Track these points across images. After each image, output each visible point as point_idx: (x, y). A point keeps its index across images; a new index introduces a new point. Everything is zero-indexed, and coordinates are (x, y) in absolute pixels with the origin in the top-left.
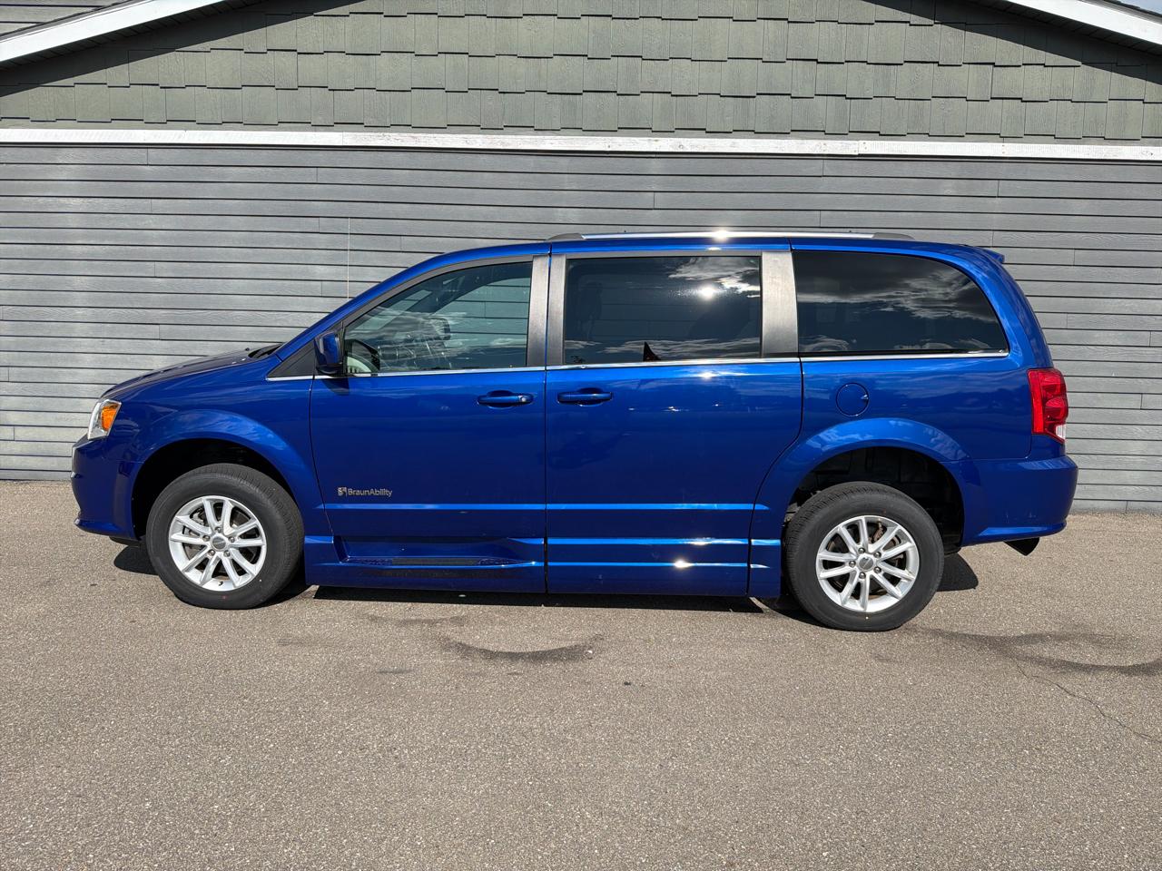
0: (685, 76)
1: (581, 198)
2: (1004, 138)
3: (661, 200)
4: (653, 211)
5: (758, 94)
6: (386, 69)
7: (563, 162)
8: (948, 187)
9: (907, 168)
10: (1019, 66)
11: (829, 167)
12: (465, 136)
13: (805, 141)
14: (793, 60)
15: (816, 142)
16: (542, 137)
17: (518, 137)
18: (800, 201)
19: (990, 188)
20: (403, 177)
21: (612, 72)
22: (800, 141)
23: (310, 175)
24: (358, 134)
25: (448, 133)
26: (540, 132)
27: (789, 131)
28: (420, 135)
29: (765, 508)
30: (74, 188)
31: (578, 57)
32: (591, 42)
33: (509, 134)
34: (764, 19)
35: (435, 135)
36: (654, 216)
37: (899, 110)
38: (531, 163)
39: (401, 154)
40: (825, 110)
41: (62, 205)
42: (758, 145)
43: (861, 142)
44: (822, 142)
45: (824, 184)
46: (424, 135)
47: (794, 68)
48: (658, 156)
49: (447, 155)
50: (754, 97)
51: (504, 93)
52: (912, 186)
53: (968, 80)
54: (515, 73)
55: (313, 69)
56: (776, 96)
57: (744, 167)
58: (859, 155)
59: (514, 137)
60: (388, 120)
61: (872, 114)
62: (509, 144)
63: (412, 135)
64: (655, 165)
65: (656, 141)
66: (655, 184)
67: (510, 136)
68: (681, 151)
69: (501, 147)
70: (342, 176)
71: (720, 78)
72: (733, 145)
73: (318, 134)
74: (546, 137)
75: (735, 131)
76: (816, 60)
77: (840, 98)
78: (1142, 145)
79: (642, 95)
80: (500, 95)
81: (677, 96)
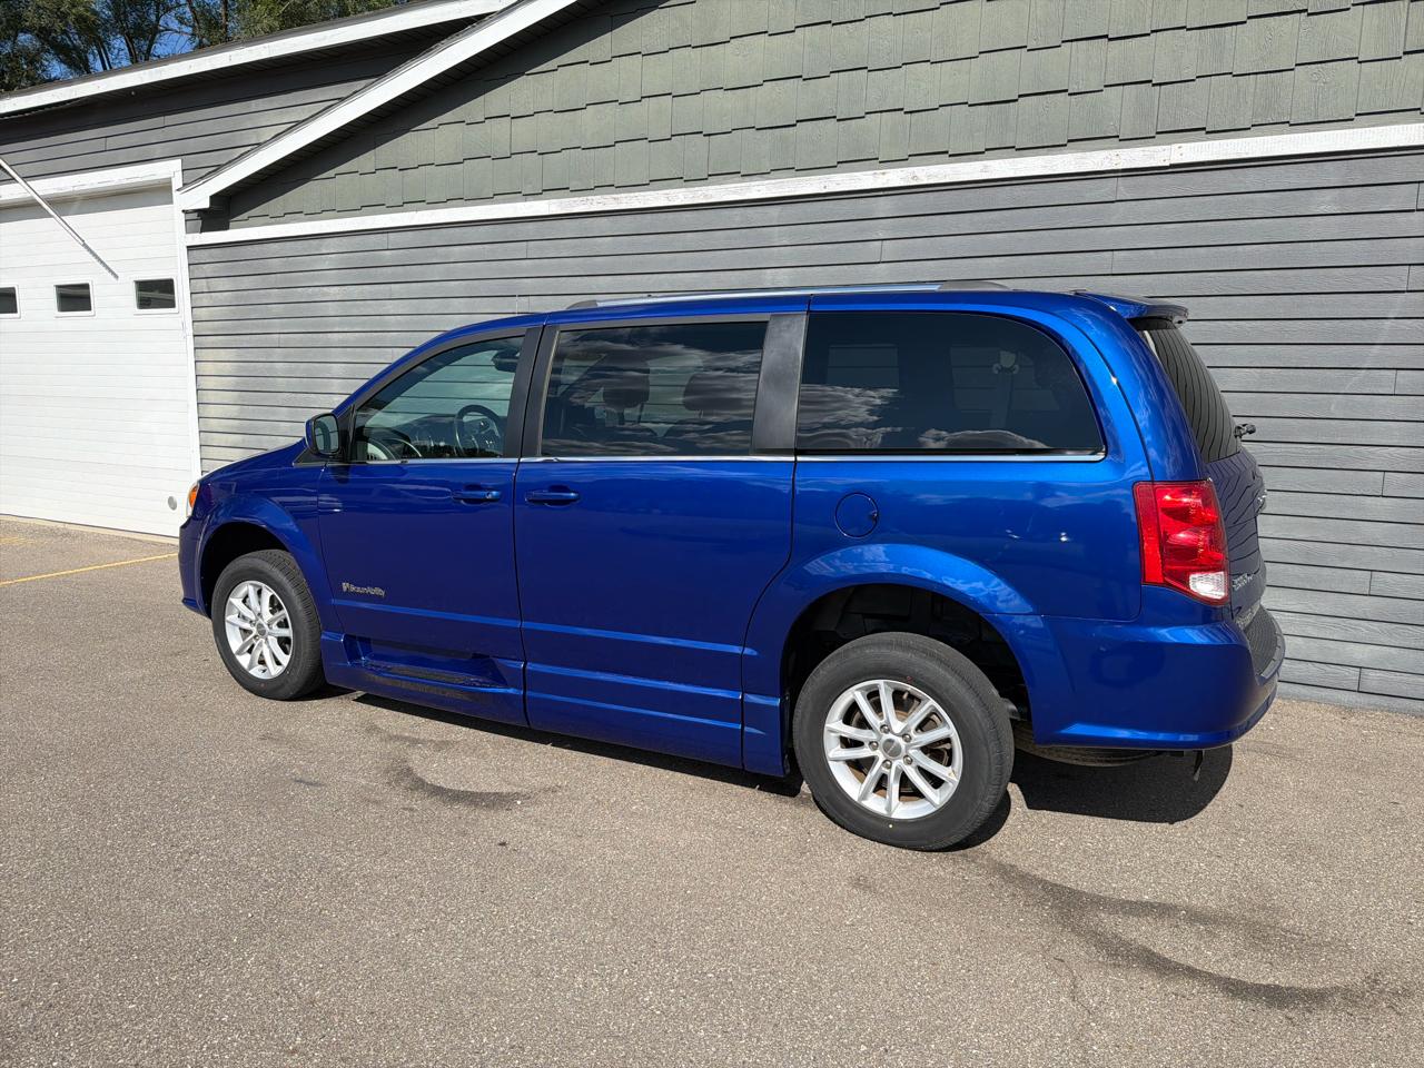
0: (922, 85)
3: (890, 250)
4: (880, 264)
5: (1021, 96)
6: (592, 124)
7: (774, 212)
8: (1325, 203)
9: (1251, 178)
11: (1124, 188)
12: (665, 192)
13: (1088, 154)
14: (1072, 41)
15: (1103, 154)
16: (749, 184)
17: (722, 186)
18: (1081, 239)
19: (1404, 197)
20: (606, 245)
21: (831, 93)
22: (1079, 154)
23: (521, 250)
24: (564, 200)
25: (649, 190)
26: (747, 178)
27: (1065, 142)
28: (620, 195)
29: (753, 653)
30: (333, 277)
31: (792, 80)
32: (804, 60)
33: (713, 184)
35: (637, 194)
36: (881, 271)
37: (1239, 91)
38: (737, 216)
39: (604, 220)
40: (1118, 107)
41: (324, 294)
42: (1019, 166)
43: (1176, 146)
44: (1114, 152)
45: (1119, 213)
46: (625, 195)
47: (1074, 52)
48: (881, 193)
49: (649, 216)
50: (1015, 101)
51: (709, 135)
52: (1261, 205)
54: (723, 109)
55: (524, 133)
56: (1048, 96)
58: (1172, 166)
59: (718, 187)
60: (592, 182)
61: (1193, 103)
62: (712, 196)
63: (614, 196)
64: (883, 206)
65: (884, 174)
66: (881, 229)
67: (713, 187)
68: (915, 183)
69: (704, 201)
70: (550, 249)
71: (968, 81)
72: (985, 170)
73: (528, 204)
74: (753, 183)
75: (987, 150)
76: (1107, 36)
77: (1144, 86)
79: (868, 116)
80: (703, 138)
81: (910, 112)
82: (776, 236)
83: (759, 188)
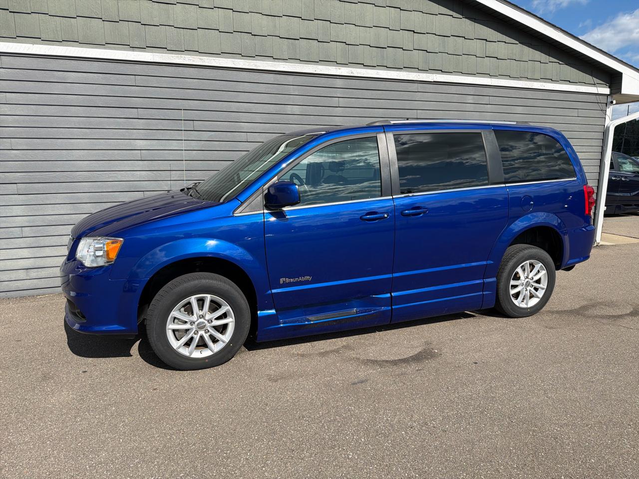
0: (352, 34)
1: (299, 99)
2: (491, 76)
3: (342, 102)
4: (339, 108)
5: (388, 47)
6: (181, 14)
7: (290, 79)
8: (470, 99)
9: (453, 89)
10: (496, 42)
11: (420, 87)
12: (233, 60)
13: (410, 73)
14: (403, 30)
15: (415, 74)
16: (278, 63)
17: (265, 62)
18: (407, 105)
19: (486, 100)
21: (315, 28)
22: (408, 73)
23: (130, 80)
24: (164, 55)
25: (222, 58)
26: (276, 60)
27: (402, 67)
28: (205, 58)
29: (492, 262)
31: (296, 18)
32: (303, 10)
33: (258, 60)
34: (390, 7)
36: (339, 111)
37: (449, 60)
38: (271, 78)
40: (418, 57)
42: (388, 74)
43: (434, 75)
44: (418, 74)
45: (418, 96)
46: (208, 58)
47: (404, 34)
48: (338, 77)
50: (386, 48)
51: (255, 35)
52: (456, 98)
53: (476, 47)
54: (261, 24)
56: (396, 49)
57: (382, 85)
58: (434, 82)
59: (261, 62)
60: (183, 47)
61: (437, 61)
62: (259, 66)
63: (200, 57)
64: (339, 83)
65: (340, 69)
66: (339, 93)
67: (259, 62)
68: (351, 75)
69: (255, 68)
71: (369, 36)
72: (377, 74)
73: (135, 53)
74: (280, 63)
75: (377, 66)
76: (414, 31)
77: (424, 52)
78: (541, 82)
79: (331, 42)
80: (252, 36)
81: (348, 44)
83: (284, 66)
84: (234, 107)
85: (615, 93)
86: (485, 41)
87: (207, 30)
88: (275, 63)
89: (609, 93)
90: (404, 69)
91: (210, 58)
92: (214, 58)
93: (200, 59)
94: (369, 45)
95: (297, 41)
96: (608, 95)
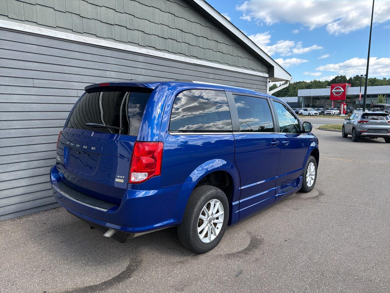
0: (148, 27)
1: (115, 68)
2: (220, 63)
3: (143, 72)
4: (141, 76)
7: (108, 53)
9: (203, 69)
10: (221, 43)
11: (187, 67)
12: (66, 33)
13: (181, 57)
14: (176, 29)
16: (100, 40)
17: (91, 38)
19: (218, 77)
21: (124, 19)
22: (180, 57)
25: (57, 30)
26: (98, 38)
28: (43, 28)
31: (112, 10)
32: (116, 5)
33: (85, 36)
34: (169, 13)
35: (51, 30)
36: (141, 78)
37: (200, 51)
40: (185, 47)
42: (170, 56)
43: (194, 60)
44: (185, 58)
45: (186, 72)
46: (45, 29)
47: (177, 32)
48: (140, 55)
50: (167, 39)
53: (212, 44)
54: (87, 9)
56: (173, 40)
58: (194, 63)
59: (88, 38)
60: (23, 17)
61: (195, 51)
62: (86, 41)
63: (38, 28)
64: (141, 58)
65: (141, 49)
66: (141, 65)
68: (149, 54)
69: (84, 42)
71: (158, 30)
72: (164, 55)
74: (102, 40)
75: (163, 50)
76: (182, 30)
77: (188, 44)
78: (241, 68)
79: (135, 30)
80: (80, 17)
81: (146, 33)
82: (110, 60)
83: (104, 43)
84: (67, 70)
85: (270, 77)
86: (217, 42)
87: (43, 7)
88: (98, 40)
89: (268, 77)
90: (178, 54)
91: (47, 30)
92: (50, 30)
93: (39, 29)
94: (158, 36)
95: (113, 26)
96: (267, 78)
